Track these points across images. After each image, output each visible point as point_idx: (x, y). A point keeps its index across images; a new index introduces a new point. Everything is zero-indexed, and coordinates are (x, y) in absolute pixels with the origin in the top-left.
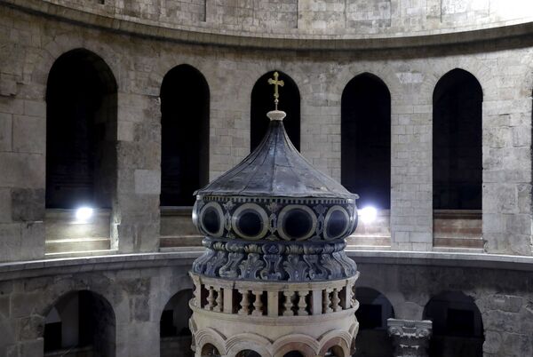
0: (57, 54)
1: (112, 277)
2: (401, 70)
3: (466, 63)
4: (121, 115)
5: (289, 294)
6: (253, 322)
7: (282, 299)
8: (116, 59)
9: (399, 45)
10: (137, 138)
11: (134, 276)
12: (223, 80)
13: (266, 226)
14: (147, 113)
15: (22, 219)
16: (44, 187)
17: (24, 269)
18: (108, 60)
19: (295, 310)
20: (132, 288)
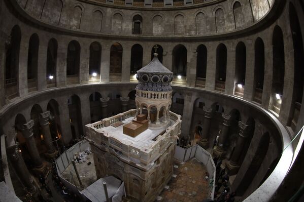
0: (175, 46)
1: (184, 91)
4: (188, 57)
8: (186, 45)
10: (191, 61)
11: (189, 92)
12: (210, 47)
14: (194, 56)
18: (185, 46)
20: (189, 94)
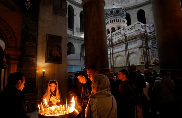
2: (132, 11)
3: (141, 8)
5: (118, 20)
6: (113, 23)
7: (117, 20)
9: (131, 8)
13: (114, 12)
15: (77, 32)
16: (80, 28)
17: (78, 38)
19: (119, 22)
